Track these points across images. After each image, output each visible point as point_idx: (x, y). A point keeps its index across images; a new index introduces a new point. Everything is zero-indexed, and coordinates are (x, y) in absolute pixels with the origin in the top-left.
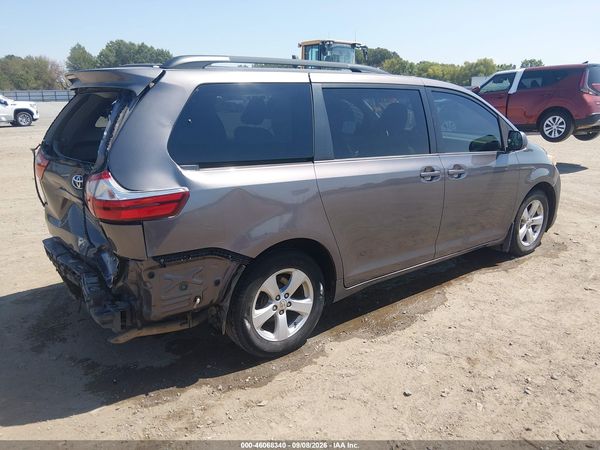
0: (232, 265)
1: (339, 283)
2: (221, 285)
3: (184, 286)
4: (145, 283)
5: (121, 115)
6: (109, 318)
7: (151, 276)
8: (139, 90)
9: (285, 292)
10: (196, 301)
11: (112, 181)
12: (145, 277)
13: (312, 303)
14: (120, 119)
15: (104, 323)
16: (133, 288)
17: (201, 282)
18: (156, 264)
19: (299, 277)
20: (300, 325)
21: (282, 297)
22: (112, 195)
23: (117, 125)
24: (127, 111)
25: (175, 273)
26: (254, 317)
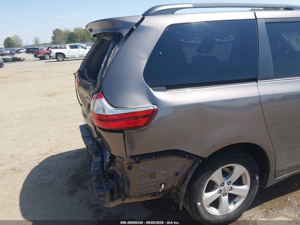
0: (188, 162)
1: (271, 174)
2: (180, 176)
3: (153, 175)
4: (126, 173)
5: (113, 52)
6: (102, 193)
7: (130, 168)
8: (125, 33)
9: (228, 180)
10: (161, 186)
11: (104, 100)
12: (126, 169)
13: (248, 189)
14: (111, 55)
15: (100, 196)
16: (119, 173)
17: (165, 173)
18: (132, 160)
19: (239, 170)
20: (238, 204)
21: (226, 185)
22: (104, 111)
23: (110, 59)
24: (117, 49)
25: (146, 167)
26: (204, 199)
